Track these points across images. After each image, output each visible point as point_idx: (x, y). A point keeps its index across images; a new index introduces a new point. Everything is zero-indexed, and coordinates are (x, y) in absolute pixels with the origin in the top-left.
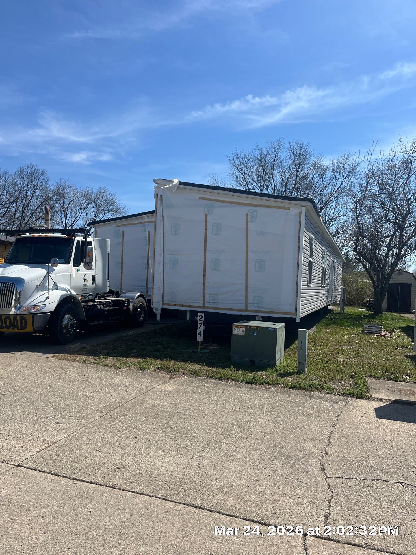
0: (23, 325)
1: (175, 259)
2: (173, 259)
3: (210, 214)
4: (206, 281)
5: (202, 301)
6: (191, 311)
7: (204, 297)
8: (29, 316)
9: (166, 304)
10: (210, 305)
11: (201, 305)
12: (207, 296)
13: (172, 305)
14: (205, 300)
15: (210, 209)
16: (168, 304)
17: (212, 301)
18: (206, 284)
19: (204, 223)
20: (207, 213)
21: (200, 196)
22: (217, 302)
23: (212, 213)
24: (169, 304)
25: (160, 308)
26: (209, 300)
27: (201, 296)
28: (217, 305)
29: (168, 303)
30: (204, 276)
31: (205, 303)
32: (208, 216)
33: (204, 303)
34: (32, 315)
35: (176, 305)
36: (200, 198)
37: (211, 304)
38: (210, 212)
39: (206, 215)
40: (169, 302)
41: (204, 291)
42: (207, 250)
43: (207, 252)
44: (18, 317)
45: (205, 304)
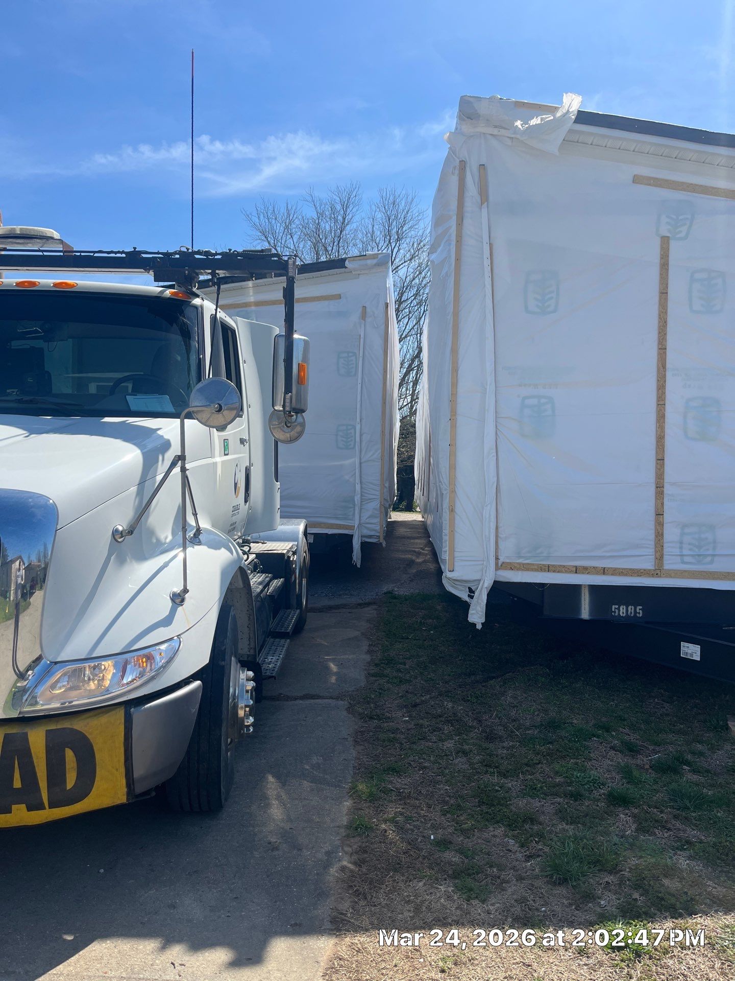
0: (71, 779)
1: (543, 401)
2: (534, 401)
3: (678, 236)
4: (665, 481)
5: (651, 551)
6: (594, 589)
7: (659, 535)
8: (104, 719)
9: (511, 567)
10: (683, 562)
11: (649, 565)
12: (671, 534)
13: (536, 570)
14: (666, 545)
15: (681, 217)
16: (519, 564)
17: (690, 550)
18: (668, 489)
19: (655, 272)
20: (668, 235)
21: (636, 173)
22: (710, 552)
23: (688, 233)
24: (523, 564)
25: (488, 583)
26: (681, 548)
27: (649, 534)
28: (712, 562)
29: (520, 561)
30: (660, 461)
31: (665, 557)
32: (673, 245)
33: (660, 558)
34: (120, 713)
35: (548, 569)
36: (637, 180)
37: (686, 559)
38: (681, 232)
39: (665, 242)
40: (520, 557)
41: (659, 514)
42: (668, 365)
43: (669, 375)
44: (37, 739)
45: (665, 562)
